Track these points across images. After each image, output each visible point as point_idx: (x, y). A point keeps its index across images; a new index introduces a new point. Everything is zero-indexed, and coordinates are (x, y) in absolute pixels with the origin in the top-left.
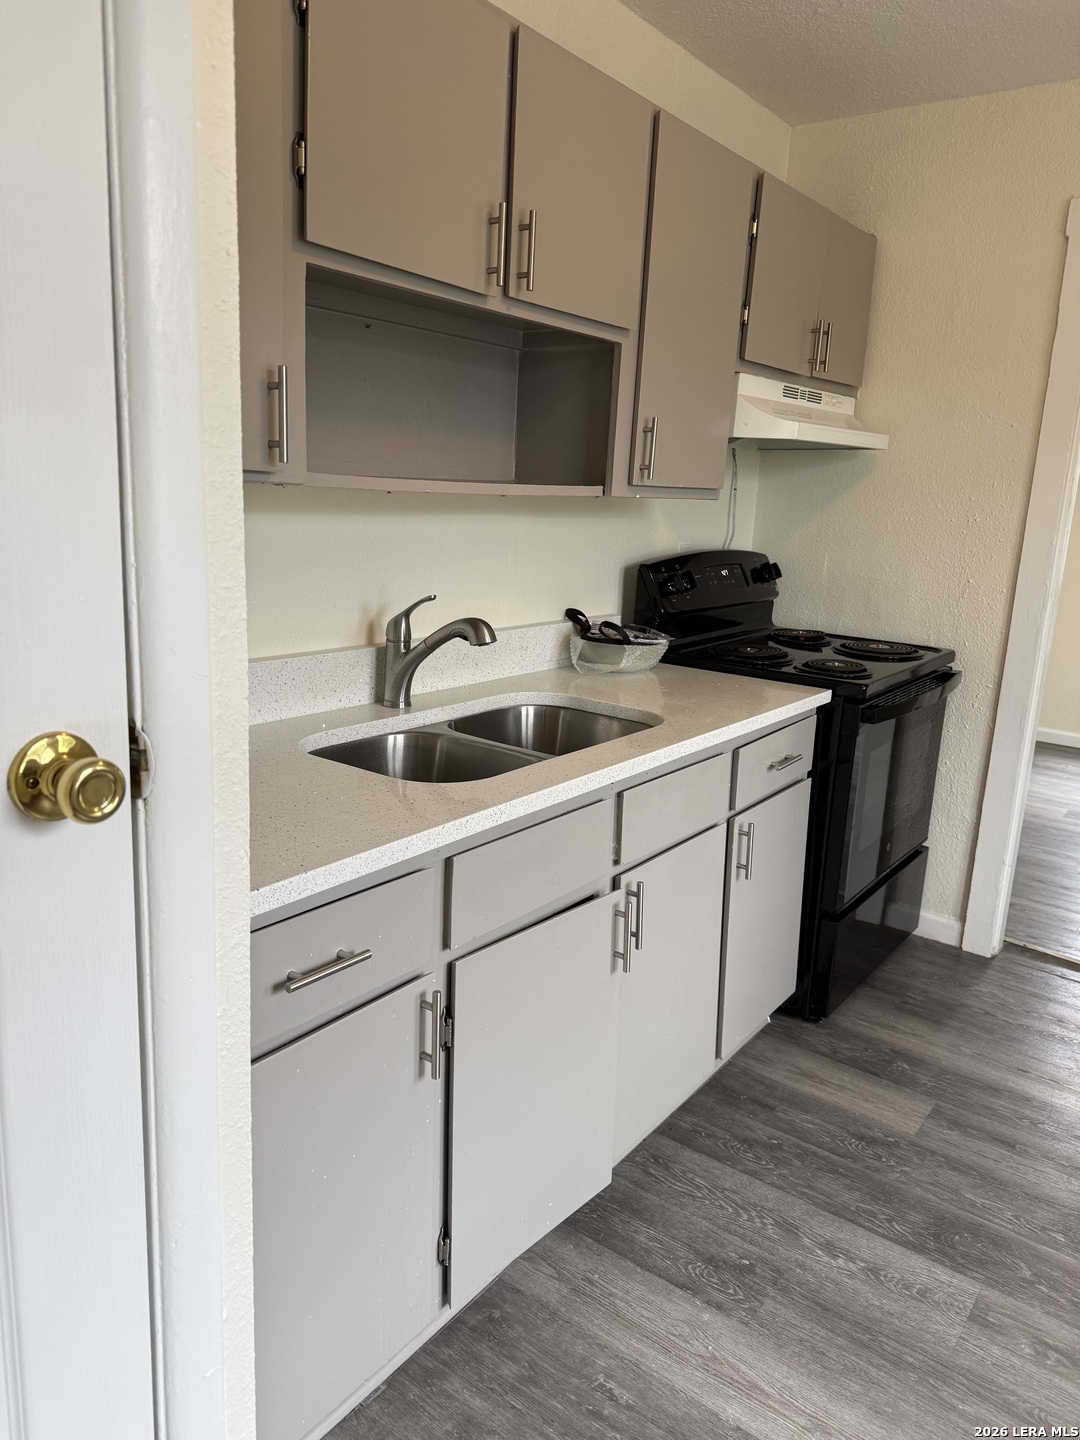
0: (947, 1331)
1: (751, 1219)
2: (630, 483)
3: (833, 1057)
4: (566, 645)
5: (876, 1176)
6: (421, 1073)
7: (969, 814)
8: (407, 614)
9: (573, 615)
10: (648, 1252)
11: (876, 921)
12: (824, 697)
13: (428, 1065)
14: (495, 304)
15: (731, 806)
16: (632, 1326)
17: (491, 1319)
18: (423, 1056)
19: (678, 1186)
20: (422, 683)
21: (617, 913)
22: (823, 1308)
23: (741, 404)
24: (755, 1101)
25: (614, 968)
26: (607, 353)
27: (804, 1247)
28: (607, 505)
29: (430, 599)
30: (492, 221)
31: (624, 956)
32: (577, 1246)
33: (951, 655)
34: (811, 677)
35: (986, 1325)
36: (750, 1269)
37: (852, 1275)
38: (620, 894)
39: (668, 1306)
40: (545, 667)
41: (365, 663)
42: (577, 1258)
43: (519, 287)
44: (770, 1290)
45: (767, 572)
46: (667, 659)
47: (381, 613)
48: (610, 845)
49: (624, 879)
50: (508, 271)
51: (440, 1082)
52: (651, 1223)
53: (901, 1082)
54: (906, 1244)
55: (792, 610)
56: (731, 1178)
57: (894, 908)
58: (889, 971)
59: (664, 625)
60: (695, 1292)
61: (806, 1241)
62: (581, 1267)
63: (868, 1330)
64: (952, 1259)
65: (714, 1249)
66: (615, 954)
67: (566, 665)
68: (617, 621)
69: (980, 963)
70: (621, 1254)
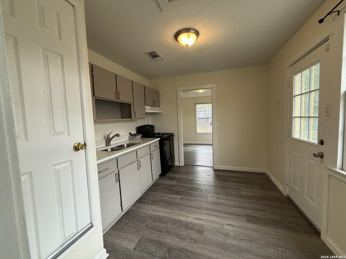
0: (178, 201)
1: (157, 196)
2: (134, 118)
3: (166, 179)
4: (129, 137)
5: (171, 189)
6: (116, 182)
7: (178, 151)
8: (109, 134)
9: (130, 133)
10: (146, 202)
11: (171, 165)
12: (159, 139)
13: (117, 181)
14: (116, 101)
15: (150, 152)
16: (144, 209)
17: (128, 213)
18: (116, 180)
19: (149, 195)
20: (112, 143)
21: (138, 164)
22: (165, 202)
23: (146, 109)
24: (157, 185)
25: (138, 170)
26: (130, 105)
27: (163, 197)
28: (132, 121)
29: (112, 132)
30: (115, 93)
31: (139, 168)
32: (138, 204)
33: (173, 133)
34: (158, 137)
35: (182, 199)
36: (158, 201)
37: (168, 198)
38: (138, 161)
39: (149, 206)
40: (127, 140)
41: (104, 141)
42: (137, 205)
43: (119, 99)
44: (160, 202)
45: (153, 127)
46: (142, 137)
47: (106, 135)
48: (136, 156)
49: (138, 160)
50: (118, 97)
51: (119, 182)
52: (146, 199)
53: (173, 180)
54: (174, 194)
55: (156, 131)
56: (155, 193)
57: (172, 163)
58: (172, 169)
59: (141, 133)
60: (152, 204)
61: (164, 197)
62: (138, 205)
63: (170, 203)
64: (178, 194)
65: (153, 200)
66: (138, 168)
67: (130, 139)
68: (136, 133)
69: (182, 167)
70: (143, 203)
